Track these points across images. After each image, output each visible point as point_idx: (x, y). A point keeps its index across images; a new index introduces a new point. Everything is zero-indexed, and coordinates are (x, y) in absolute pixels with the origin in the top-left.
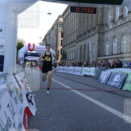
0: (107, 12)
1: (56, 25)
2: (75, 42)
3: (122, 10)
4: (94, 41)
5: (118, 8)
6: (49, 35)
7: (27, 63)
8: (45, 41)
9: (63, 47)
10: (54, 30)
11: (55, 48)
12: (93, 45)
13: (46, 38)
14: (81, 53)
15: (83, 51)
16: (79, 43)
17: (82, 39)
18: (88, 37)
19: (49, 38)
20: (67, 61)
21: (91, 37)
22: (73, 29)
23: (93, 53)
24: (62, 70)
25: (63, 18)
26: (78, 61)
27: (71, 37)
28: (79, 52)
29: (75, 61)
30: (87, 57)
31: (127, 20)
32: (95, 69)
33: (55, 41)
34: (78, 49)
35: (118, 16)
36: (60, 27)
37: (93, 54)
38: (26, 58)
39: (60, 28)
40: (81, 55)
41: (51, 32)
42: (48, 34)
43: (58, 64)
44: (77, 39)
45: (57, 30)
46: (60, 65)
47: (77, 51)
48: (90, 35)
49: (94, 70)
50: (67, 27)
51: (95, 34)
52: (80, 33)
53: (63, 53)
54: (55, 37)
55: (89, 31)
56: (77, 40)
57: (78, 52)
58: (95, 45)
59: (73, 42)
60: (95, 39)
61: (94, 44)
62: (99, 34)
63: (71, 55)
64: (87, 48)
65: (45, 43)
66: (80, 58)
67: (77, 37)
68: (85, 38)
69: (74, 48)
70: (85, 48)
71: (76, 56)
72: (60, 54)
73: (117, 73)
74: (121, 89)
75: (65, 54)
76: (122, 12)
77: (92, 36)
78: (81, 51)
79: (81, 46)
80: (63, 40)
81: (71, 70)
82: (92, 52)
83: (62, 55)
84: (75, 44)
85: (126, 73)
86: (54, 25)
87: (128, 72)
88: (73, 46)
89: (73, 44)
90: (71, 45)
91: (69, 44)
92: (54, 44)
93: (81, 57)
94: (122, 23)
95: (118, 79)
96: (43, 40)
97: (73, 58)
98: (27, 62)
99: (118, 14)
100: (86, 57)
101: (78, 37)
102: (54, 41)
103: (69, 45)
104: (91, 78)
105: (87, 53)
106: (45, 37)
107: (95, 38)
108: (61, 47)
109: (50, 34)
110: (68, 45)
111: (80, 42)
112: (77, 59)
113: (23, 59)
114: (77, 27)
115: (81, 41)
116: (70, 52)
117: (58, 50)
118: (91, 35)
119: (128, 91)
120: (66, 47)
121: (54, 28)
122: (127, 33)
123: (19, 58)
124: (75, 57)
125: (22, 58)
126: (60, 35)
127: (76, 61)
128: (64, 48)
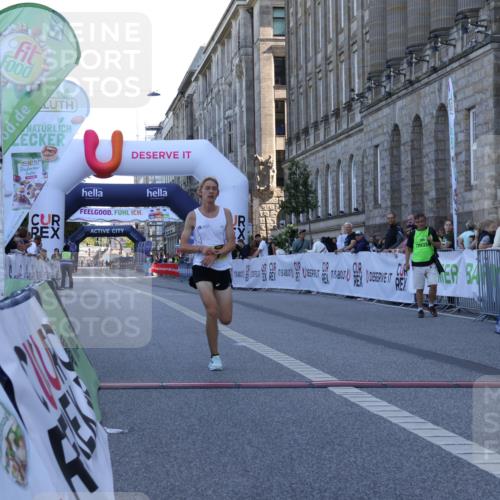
1: (242, 12)
2: (357, 106)
4: (469, 91)
6: (205, 76)
7: (87, 249)
8: (183, 113)
9: (289, 143)
10: (233, 45)
11: (242, 151)
12: (467, 117)
13: (190, 91)
14: (399, 171)
15: (406, 159)
16: (380, 114)
17: (400, 85)
18: (435, 70)
19: (208, 91)
20: (318, 219)
21: (453, 70)
22: (342, 30)
23: (468, 163)
24: (286, 273)
26: (380, 217)
27: (332, 77)
28: (387, 163)
29: (360, 218)
30: (433, 194)
32: (479, 260)
33: (239, 110)
34: (377, 146)
36: (269, 25)
37: (468, 172)
38: (78, 216)
39: (268, 32)
40: (398, 182)
41: (214, 58)
42: (201, 70)
43: (263, 245)
44: (369, 89)
45: (249, 45)
46: (274, 245)
47: (371, 158)
48: (445, 59)
49: (475, 264)
50: (306, 24)
51: (473, 49)
52: (385, 51)
53: (292, 173)
54: (240, 86)
55: (438, 37)
56: (370, 98)
57: (376, 163)
58: (476, 116)
59: (349, 107)
60: (475, 83)
61: (469, 110)
62: (496, 50)
63: (337, 184)
64: (428, 138)
65: (183, 124)
66: (392, 199)
67: (369, 79)
68: (413, 78)
69: (351, 144)
70: (421, 139)
71: (369, 190)
72: (273, 184)
75: (305, 184)
77: (455, 65)
78: (395, 161)
79: (396, 127)
80: (289, 99)
81: (339, 275)
82: (462, 157)
83: (287, 190)
84: (358, 118)
86: (231, 15)
88: (348, 134)
89: (344, 120)
90: (338, 124)
91: (326, 119)
92: (238, 130)
93: (395, 191)
96: (173, 108)
97: (354, 205)
98: (88, 239)
100: (427, 193)
101: (374, 78)
102: (237, 109)
103: (322, 127)
104: (459, 311)
105: (429, 167)
106: (183, 90)
107: (476, 78)
108: (280, 143)
109: (209, 68)
110: (316, 125)
111: (388, 105)
112: (377, 205)
113: (62, 222)
114: (366, 18)
115: (394, 102)
116: (333, 168)
117: (262, 159)
118: (452, 61)
120: (307, 141)
121: (234, 31)
123: (36, 220)
124: (363, 197)
125: (54, 219)
126: (267, 70)
127: (368, 218)
128: (294, 147)
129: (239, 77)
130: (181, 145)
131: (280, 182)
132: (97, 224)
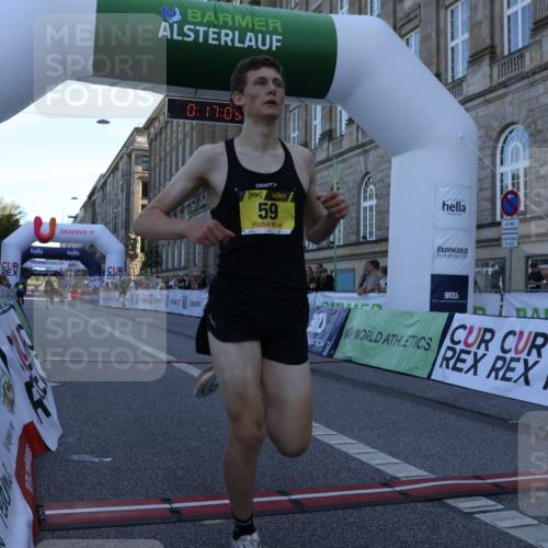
0: (285, 119)
1: (125, 157)
3: (330, 115)
5: (318, 109)
6: (103, 189)
7: (31, 281)
8: (90, 209)
10: (119, 174)
11: (122, 232)
13: (94, 197)
16: (198, 217)
19: (104, 198)
20: (162, 271)
24: (144, 300)
25: (149, 134)
26: (196, 271)
29: (187, 271)
31: (346, 145)
33: (121, 209)
35: (319, 132)
36: (139, 165)
38: (28, 264)
39: (139, 169)
40: (207, 253)
41: (109, 181)
42: (101, 186)
43: (132, 284)
45: (128, 174)
46: (138, 285)
50: (160, 166)
53: (149, 246)
54: (122, 196)
56: (193, 207)
63: (174, 252)
65: (89, 215)
66: (204, 262)
71: (191, 256)
72: (138, 251)
73: (318, 308)
74: (330, 355)
75: (157, 251)
76: (331, 120)
81: (175, 302)
83: (146, 255)
85: (346, 305)
86: (119, 158)
87: (349, 305)
92: (120, 221)
93: (205, 258)
94: (331, 153)
95: (320, 327)
96: (84, 207)
97: (183, 264)
98: (33, 277)
99: (318, 126)
106: (90, 197)
109: (106, 186)
112: (195, 265)
113: (19, 267)
116: (172, 243)
119: (349, 361)
121: (120, 167)
122: (345, 183)
123: (5, 265)
124: (188, 260)
125: (15, 265)
126: (138, 189)
127: (190, 272)
129: (122, 191)
130: (88, 227)
131: (142, 250)
132: (38, 269)
